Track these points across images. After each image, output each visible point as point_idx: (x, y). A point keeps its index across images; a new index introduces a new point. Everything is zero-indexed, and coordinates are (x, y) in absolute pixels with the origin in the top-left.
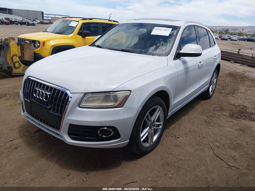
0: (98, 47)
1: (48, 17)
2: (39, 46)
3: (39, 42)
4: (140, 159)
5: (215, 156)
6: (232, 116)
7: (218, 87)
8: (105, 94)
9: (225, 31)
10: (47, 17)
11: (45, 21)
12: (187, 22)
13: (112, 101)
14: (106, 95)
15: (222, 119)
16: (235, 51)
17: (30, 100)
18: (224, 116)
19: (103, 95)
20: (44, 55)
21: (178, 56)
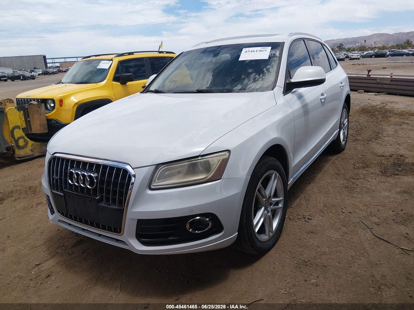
0: (156, 92)
1: (55, 63)
2: (54, 108)
3: (53, 101)
4: (258, 262)
5: (376, 239)
6: (384, 172)
7: (350, 132)
8: (190, 161)
9: (337, 47)
10: (53, 63)
11: (51, 70)
12: (291, 35)
13: (202, 172)
14: (191, 163)
15: (371, 180)
16: (364, 74)
17: (64, 192)
18: (373, 175)
19: (186, 163)
20: (64, 121)
21: (289, 87)
